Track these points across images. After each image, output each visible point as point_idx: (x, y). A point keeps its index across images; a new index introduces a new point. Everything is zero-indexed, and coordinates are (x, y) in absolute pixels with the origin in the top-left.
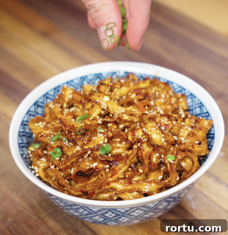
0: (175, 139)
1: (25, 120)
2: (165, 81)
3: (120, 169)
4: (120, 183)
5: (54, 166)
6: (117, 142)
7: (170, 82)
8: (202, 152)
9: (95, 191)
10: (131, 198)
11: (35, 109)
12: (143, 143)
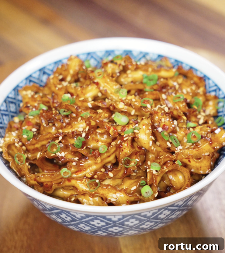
0: (168, 146)
1: (21, 85)
2: (202, 76)
3: (89, 166)
4: (83, 182)
5: (20, 144)
6: (98, 134)
7: (207, 77)
8: (201, 170)
9: (52, 185)
10: (92, 203)
11: (39, 75)
12: (124, 141)
